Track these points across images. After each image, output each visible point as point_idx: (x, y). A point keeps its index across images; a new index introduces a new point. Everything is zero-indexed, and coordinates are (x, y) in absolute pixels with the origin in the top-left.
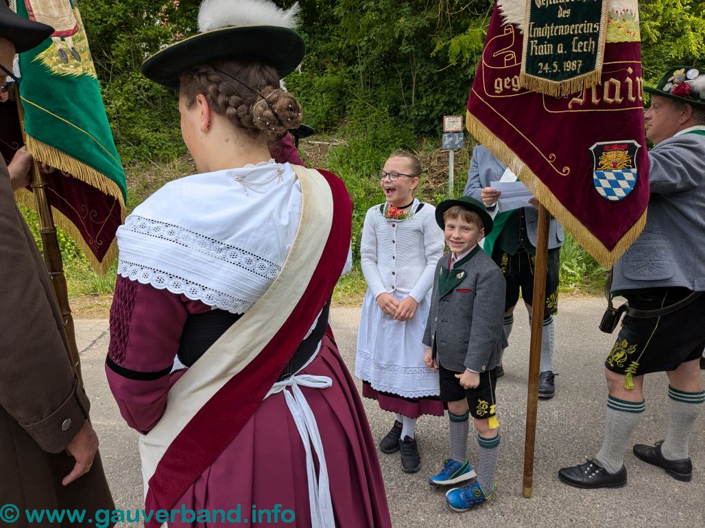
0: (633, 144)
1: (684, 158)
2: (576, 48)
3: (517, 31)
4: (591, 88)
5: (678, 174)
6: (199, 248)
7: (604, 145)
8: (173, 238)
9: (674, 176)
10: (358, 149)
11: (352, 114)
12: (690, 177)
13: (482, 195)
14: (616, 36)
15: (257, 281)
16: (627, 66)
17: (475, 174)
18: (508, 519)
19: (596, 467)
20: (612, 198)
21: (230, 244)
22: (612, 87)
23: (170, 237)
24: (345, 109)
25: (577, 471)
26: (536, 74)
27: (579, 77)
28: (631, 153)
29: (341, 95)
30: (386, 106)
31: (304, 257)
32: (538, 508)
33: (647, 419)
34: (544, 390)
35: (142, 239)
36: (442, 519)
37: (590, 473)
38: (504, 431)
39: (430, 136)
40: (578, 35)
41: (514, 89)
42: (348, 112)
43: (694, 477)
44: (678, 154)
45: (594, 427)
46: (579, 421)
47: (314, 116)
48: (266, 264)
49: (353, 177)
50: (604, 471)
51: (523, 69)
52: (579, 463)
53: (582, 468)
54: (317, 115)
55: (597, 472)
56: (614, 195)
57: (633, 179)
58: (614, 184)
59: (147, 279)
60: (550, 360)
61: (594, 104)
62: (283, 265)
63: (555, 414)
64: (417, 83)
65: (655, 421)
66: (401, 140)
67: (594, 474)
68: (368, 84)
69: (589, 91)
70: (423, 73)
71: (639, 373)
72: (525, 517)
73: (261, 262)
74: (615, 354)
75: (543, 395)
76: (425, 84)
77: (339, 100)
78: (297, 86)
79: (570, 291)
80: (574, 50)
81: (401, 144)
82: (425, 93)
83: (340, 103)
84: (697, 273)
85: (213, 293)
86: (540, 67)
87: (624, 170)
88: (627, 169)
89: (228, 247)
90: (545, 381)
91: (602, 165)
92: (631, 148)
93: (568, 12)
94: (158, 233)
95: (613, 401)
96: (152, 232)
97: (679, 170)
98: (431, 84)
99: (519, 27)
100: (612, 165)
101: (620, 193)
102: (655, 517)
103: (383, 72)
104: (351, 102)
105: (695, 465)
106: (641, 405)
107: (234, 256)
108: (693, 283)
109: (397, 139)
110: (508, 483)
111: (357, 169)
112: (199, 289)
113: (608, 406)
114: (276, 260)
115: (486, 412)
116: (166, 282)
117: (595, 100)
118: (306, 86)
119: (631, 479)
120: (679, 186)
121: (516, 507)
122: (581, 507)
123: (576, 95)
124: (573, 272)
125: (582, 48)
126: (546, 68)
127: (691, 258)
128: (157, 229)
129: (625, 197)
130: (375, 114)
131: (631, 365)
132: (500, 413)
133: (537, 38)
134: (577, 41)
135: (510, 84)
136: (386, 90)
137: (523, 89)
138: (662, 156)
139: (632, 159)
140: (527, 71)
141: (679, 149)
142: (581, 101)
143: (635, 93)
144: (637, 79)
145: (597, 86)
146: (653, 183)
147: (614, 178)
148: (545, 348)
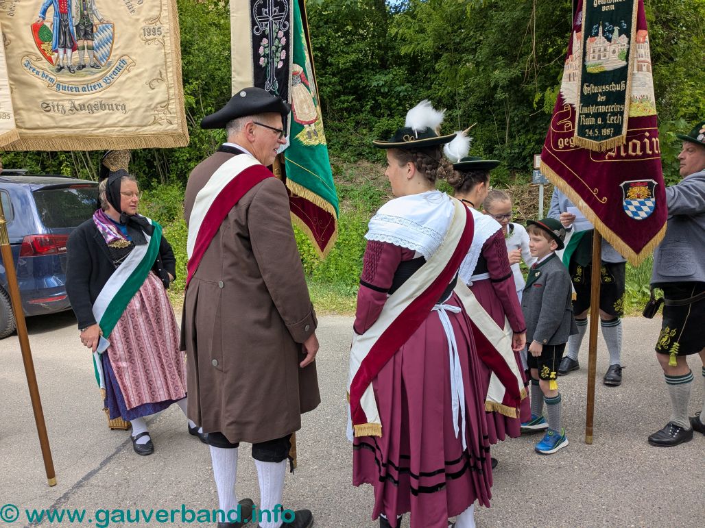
0: (651, 182)
2: (610, 121)
3: (573, 109)
4: (620, 146)
6: (412, 228)
7: (631, 183)
13: (561, 218)
14: (636, 112)
16: (645, 131)
17: (556, 204)
20: (636, 218)
22: (635, 146)
26: (584, 136)
27: (612, 139)
28: (650, 188)
30: (481, 145)
34: (612, 379)
35: (386, 224)
39: (522, 172)
40: (611, 112)
41: (571, 146)
46: (639, 401)
51: (576, 133)
56: (639, 216)
57: (653, 205)
58: (639, 209)
59: (391, 241)
61: (622, 156)
64: (510, 124)
66: (495, 175)
68: (465, 126)
69: (619, 148)
70: (516, 115)
71: (682, 353)
74: (662, 339)
75: (610, 383)
76: (518, 125)
80: (608, 122)
81: (495, 179)
82: (518, 133)
86: (587, 132)
87: (645, 200)
88: (648, 198)
90: (613, 372)
91: (629, 196)
92: (650, 185)
93: (604, 98)
99: (574, 106)
100: (636, 196)
101: (643, 215)
103: (479, 116)
112: (407, 243)
116: (399, 242)
117: (623, 154)
123: (610, 150)
125: (613, 121)
126: (591, 133)
129: (647, 218)
131: (674, 346)
133: (584, 114)
134: (610, 116)
135: (568, 142)
136: (482, 131)
137: (576, 147)
138: (685, 188)
139: (651, 192)
140: (579, 135)
142: (614, 154)
143: (652, 148)
144: (654, 139)
145: (624, 145)
146: (677, 209)
147: (638, 205)
148: (614, 345)
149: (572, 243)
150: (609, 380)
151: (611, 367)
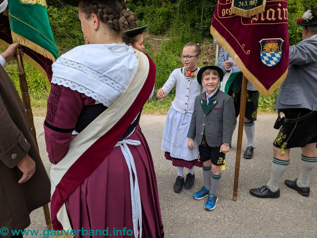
0: (280, 40)
1: (310, 49)
4: (261, 13)
5: (307, 56)
6: (92, 75)
7: (266, 40)
8: (80, 69)
9: (305, 57)
10: (174, 43)
11: (173, 26)
12: (312, 57)
13: (225, 64)
15: (115, 93)
16: (278, 3)
17: (222, 55)
18: (225, 210)
19: (266, 189)
20: (268, 65)
21: (105, 75)
22: (271, 13)
23: (79, 69)
24: (170, 24)
25: (258, 190)
26: (238, 7)
27: (256, 8)
28: (279, 44)
29: (168, 17)
30: (189, 23)
31: (135, 86)
32: (239, 205)
33: (293, 169)
34: (248, 155)
35: (66, 68)
36: (196, 209)
37: (263, 191)
38: (228, 172)
39: (209, 38)
41: (230, 14)
42: (171, 25)
43: (310, 195)
44: (308, 46)
45: (268, 172)
46: (262, 169)
47: (155, 27)
48: (120, 86)
49: (172, 56)
50: (270, 191)
51: (233, 5)
52: (260, 187)
53: (260, 189)
54: (157, 26)
55: (267, 191)
56: (270, 64)
57: (280, 57)
58: (271, 59)
59: (68, 85)
60: (252, 141)
61: (262, 21)
62: (126, 87)
63: (252, 165)
64: (204, 12)
65: (296, 170)
66: (195, 39)
67: (265, 192)
68: (181, 12)
69: (260, 14)
70: (206, 7)
71: (288, 147)
72: (233, 209)
73: (117, 85)
74: (277, 139)
75: (247, 157)
76: (207, 13)
77: (167, 19)
78: (149, 12)
79: (267, 111)
81: (195, 41)
82: (207, 17)
83: (168, 21)
84: (315, 102)
85: (97, 94)
86: (240, 3)
87: (275, 52)
88: (277, 52)
89: (104, 76)
90: (249, 151)
91: (265, 50)
92: (279, 42)
94: (74, 66)
95: (275, 160)
96: (71, 66)
97: (307, 54)
98: (210, 12)
100: (270, 50)
101: (273, 63)
102: (290, 212)
103: (189, 7)
104: (173, 21)
105: (312, 190)
106: (288, 162)
107: (106, 80)
108: (312, 107)
109: (193, 38)
110: (227, 194)
111: (174, 52)
112: (91, 92)
113: (273, 162)
114: (124, 85)
115: (221, 163)
116: (77, 87)
117: (262, 19)
118: (153, 12)
119: (281, 195)
120: (307, 62)
121: (229, 205)
122: (258, 206)
123: (254, 16)
124: (269, 102)
126: (242, 4)
127: (312, 95)
128: (73, 65)
129: (275, 65)
130: (183, 27)
131: (284, 144)
132: (228, 164)
135: (228, 12)
136: (189, 15)
137: (233, 15)
138: (300, 47)
139: (280, 47)
140: (234, 6)
141: (308, 44)
142: (256, 19)
143: (282, 16)
144: (284, 9)
145: (264, 12)
146: (295, 60)
147: (270, 56)
148: (250, 136)
149: (231, 79)
150: (247, 156)
151: (248, 147)
